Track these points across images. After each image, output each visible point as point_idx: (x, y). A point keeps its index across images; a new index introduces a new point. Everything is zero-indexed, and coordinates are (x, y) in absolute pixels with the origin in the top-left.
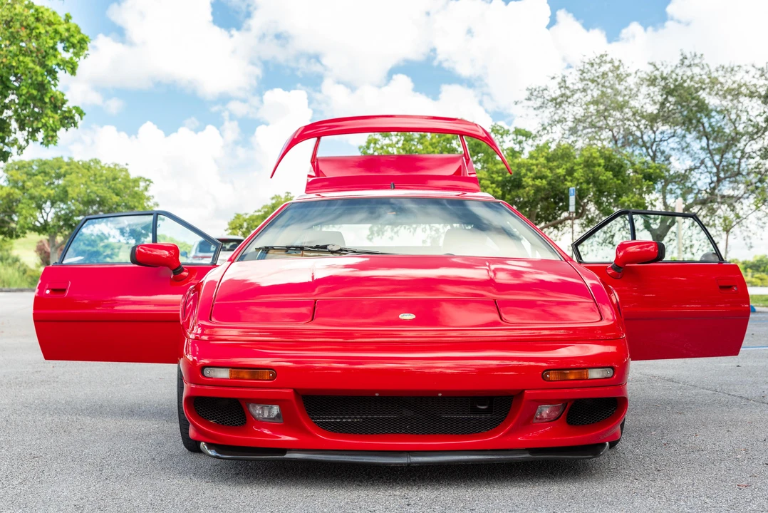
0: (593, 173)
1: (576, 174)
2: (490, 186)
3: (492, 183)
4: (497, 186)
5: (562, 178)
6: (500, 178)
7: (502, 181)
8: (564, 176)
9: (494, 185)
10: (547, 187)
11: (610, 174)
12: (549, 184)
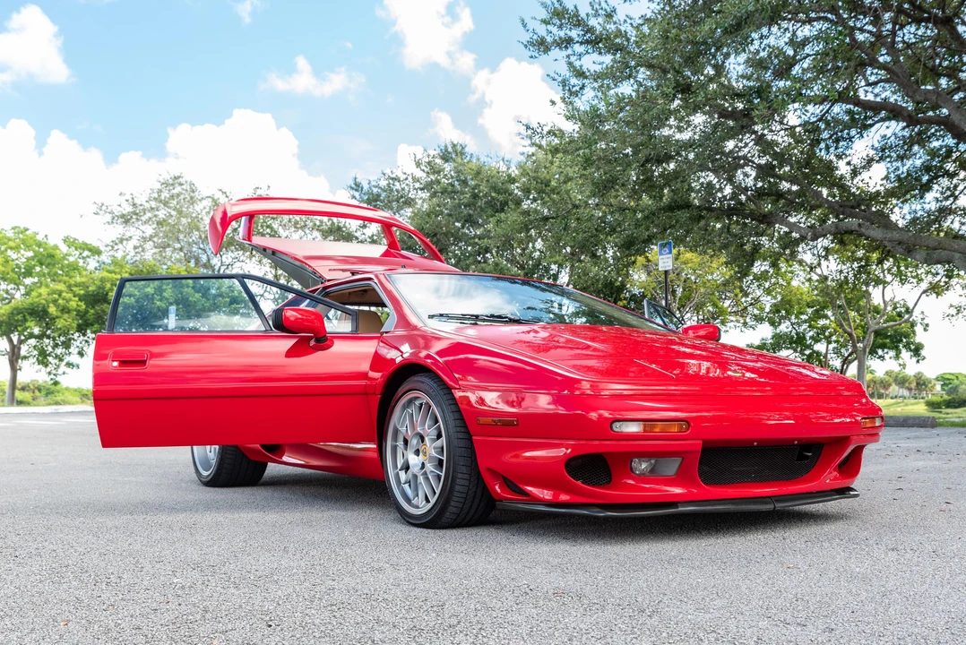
0: (182, 294)
1: (165, 294)
2: (74, 299)
3: (74, 296)
4: (80, 300)
5: (150, 296)
6: (82, 292)
7: (85, 295)
8: (153, 295)
9: (77, 299)
10: (135, 304)
11: (198, 296)
12: (137, 301)
